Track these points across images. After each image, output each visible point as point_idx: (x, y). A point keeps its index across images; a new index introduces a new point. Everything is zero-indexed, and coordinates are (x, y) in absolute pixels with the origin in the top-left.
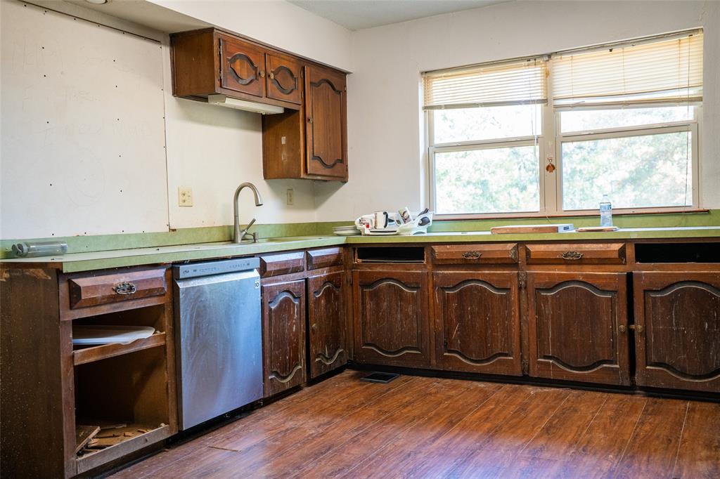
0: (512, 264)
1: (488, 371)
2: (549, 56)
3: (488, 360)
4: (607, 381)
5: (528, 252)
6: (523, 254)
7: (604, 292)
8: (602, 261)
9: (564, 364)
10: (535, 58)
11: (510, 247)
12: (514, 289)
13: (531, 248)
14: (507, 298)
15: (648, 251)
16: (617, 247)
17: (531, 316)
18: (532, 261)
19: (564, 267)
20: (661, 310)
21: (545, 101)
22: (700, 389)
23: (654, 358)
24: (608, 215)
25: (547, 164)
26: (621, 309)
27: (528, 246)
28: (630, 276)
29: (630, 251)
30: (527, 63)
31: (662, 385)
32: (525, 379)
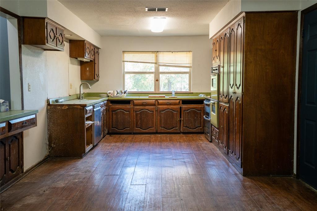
0: (154, 105)
1: (147, 132)
2: (158, 52)
3: (147, 129)
4: (175, 132)
5: (158, 102)
6: (157, 102)
7: (175, 111)
8: (175, 104)
9: (166, 129)
10: (154, 52)
11: (154, 101)
12: (155, 111)
13: (159, 101)
14: (153, 113)
15: (185, 102)
16: (178, 101)
17: (159, 118)
18: (159, 104)
19: (166, 106)
20: (187, 115)
21: (156, 63)
22: (194, 131)
23: (185, 126)
24: (173, 93)
25: (156, 79)
26: (179, 115)
27: (158, 101)
28: (181, 108)
29: (181, 102)
30: (152, 53)
31: (186, 131)
32: (157, 133)
